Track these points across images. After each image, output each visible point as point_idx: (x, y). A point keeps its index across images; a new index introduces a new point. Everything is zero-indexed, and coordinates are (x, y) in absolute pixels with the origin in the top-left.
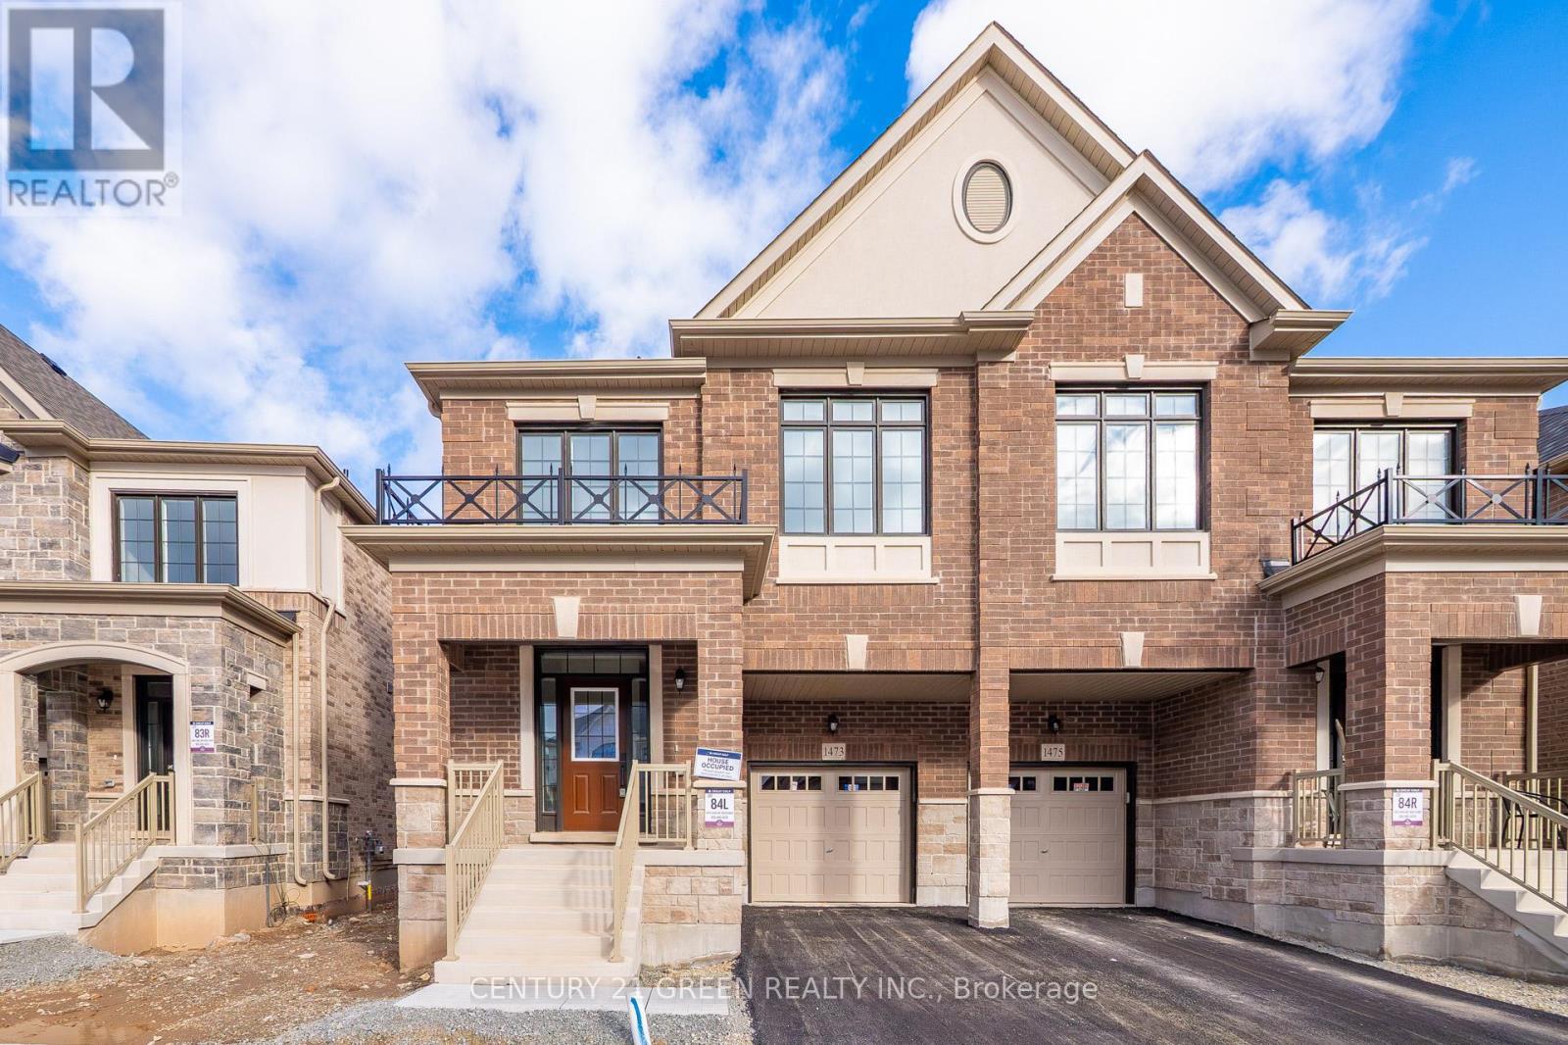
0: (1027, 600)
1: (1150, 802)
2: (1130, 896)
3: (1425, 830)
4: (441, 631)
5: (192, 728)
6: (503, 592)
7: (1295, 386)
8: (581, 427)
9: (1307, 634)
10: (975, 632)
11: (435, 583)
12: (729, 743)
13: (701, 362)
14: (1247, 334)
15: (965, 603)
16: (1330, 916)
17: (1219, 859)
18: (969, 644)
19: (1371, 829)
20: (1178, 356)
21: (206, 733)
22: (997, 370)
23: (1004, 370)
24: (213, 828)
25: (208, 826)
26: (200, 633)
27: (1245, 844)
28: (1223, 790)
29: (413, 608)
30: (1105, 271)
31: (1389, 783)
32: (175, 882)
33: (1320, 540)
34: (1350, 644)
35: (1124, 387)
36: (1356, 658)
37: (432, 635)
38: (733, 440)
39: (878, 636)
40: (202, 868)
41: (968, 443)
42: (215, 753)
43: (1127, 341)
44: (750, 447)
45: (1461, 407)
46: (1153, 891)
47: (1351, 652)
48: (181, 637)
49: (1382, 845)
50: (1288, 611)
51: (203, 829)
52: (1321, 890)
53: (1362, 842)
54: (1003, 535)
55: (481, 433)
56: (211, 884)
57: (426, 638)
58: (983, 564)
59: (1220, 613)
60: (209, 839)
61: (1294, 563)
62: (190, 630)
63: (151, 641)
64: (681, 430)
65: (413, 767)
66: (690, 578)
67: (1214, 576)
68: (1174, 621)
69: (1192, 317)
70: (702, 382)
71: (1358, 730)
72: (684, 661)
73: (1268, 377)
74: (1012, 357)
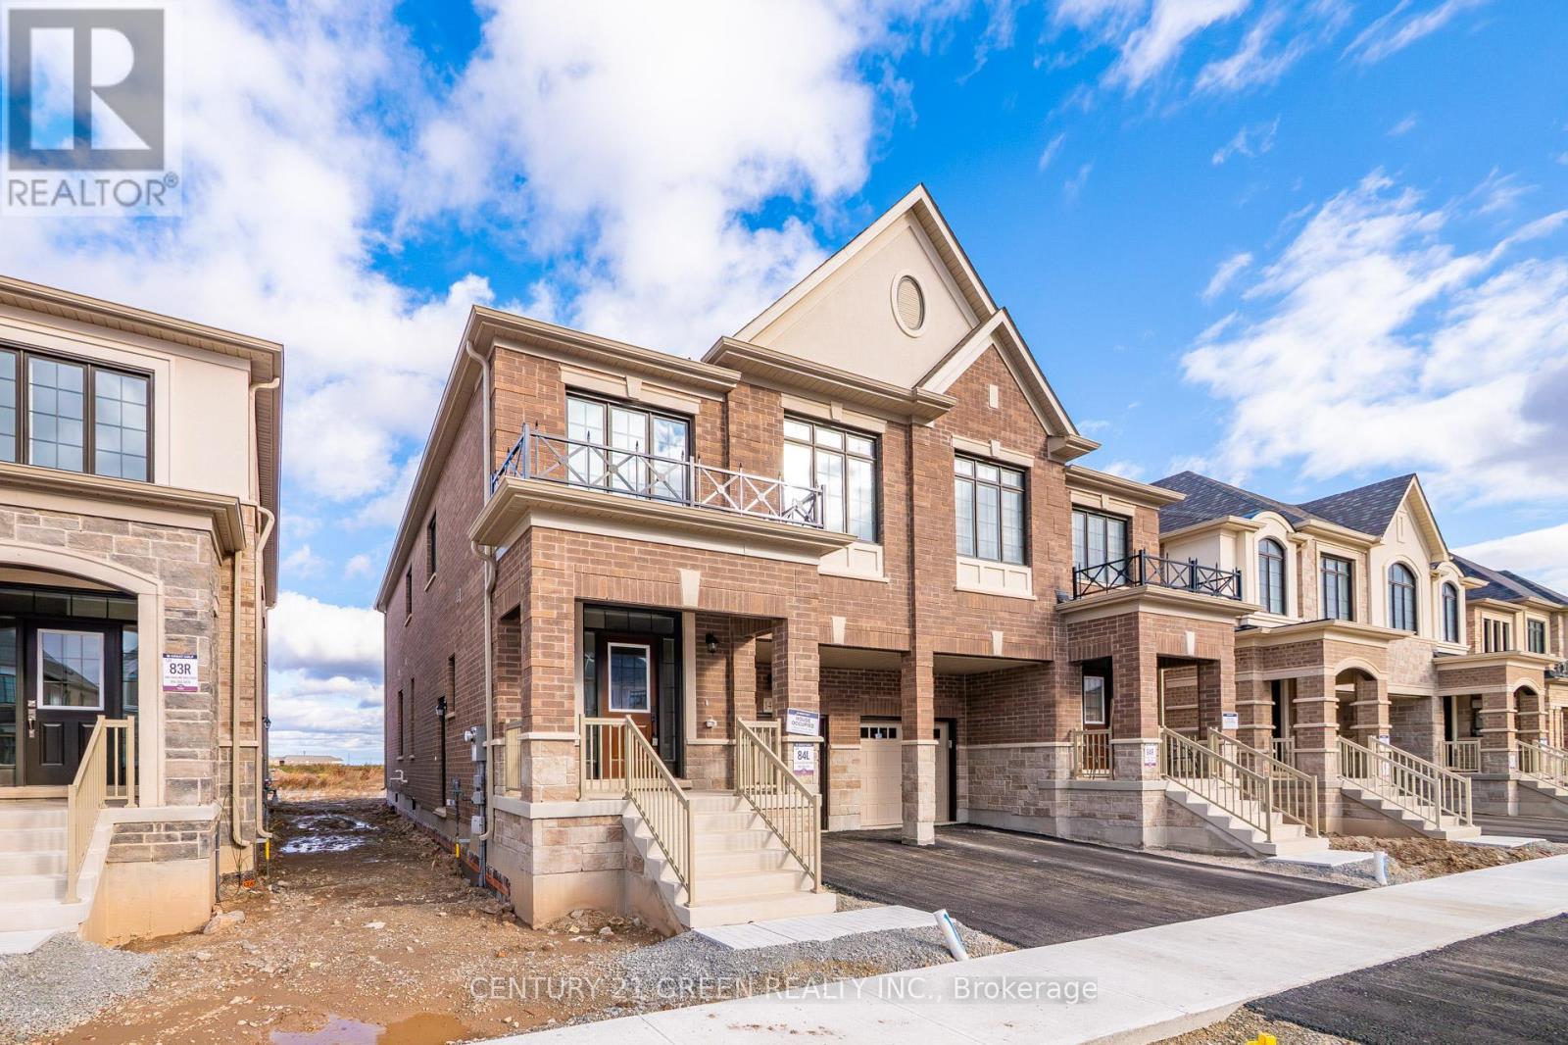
0: (942, 602)
1: (965, 748)
2: (952, 816)
3: (1158, 769)
4: (578, 589)
5: (166, 663)
6: (636, 559)
7: (1070, 481)
8: (625, 403)
9: (1084, 642)
10: (912, 625)
11: (574, 542)
12: (810, 705)
13: (736, 375)
14: (1046, 441)
15: (903, 600)
16: (1105, 824)
17: (1026, 787)
18: (907, 631)
19: (1133, 768)
20: (1016, 447)
21: (186, 669)
22: (923, 432)
23: (927, 433)
24: (194, 784)
25: (185, 782)
26: (178, 547)
27: (1049, 778)
28: (1028, 741)
29: (553, 564)
30: (978, 378)
31: (1145, 740)
32: (137, 854)
33: (1094, 584)
34: (1115, 652)
35: (988, 461)
36: (1120, 662)
37: (569, 592)
38: (753, 444)
39: (853, 618)
40: (178, 834)
41: (904, 481)
42: (199, 693)
43: (990, 430)
44: (765, 453)
45: (1128, 509)
46: (967, 811)
47: (1116, 657)
48: (149, 548)
49: (1140, 778)
50: (1069, 625)
51: (179, 787)
52: (1097, 807)
53: (1127, 776)
54: (928, 553)
55: (535, 388)
56: (191, 853)
57: (565, 595)
58: (917, 572)
59: (1038, 623)
60: (188, 797)
61: (1075, 596)
62: (165, 541)
63: (105, 549)
64: (708, 425)
65: (550, 721)
66: (783, 566)
67: (1035, 598)
68: (1018, 626)
69: (1022, 424)
70: (730, 390)
71: (1122, 706)
72: (714, 627)
73: (1056, 471)
74: (931, 424)
